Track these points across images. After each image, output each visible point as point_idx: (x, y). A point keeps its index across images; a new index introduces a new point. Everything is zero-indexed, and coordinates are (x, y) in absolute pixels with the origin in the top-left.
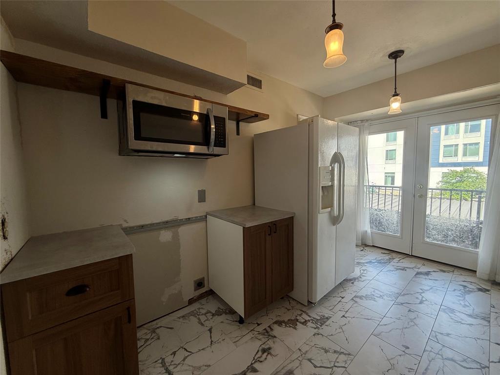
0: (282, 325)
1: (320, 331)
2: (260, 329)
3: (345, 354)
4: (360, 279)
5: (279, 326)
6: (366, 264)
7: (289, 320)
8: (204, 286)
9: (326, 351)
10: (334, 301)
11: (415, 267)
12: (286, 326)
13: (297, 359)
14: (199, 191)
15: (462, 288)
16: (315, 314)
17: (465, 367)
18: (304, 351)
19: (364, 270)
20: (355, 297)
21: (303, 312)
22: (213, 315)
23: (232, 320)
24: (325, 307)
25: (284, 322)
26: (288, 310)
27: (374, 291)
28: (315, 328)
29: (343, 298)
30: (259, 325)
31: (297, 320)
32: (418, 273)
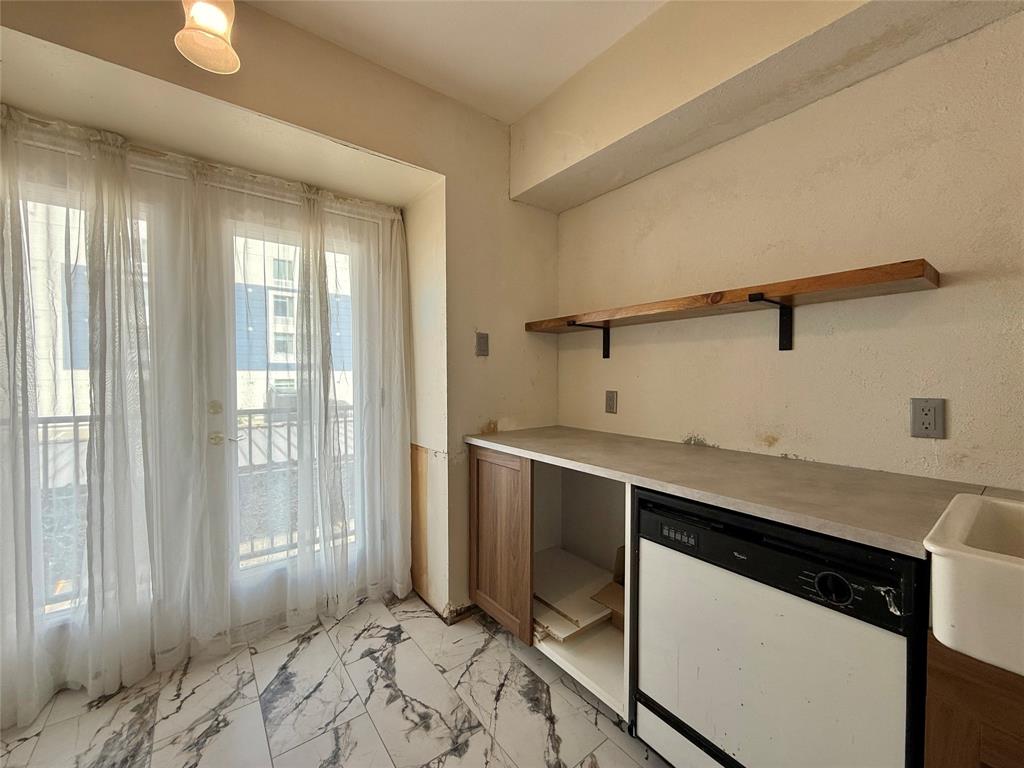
11: (241, 684)
32: (267, 703)
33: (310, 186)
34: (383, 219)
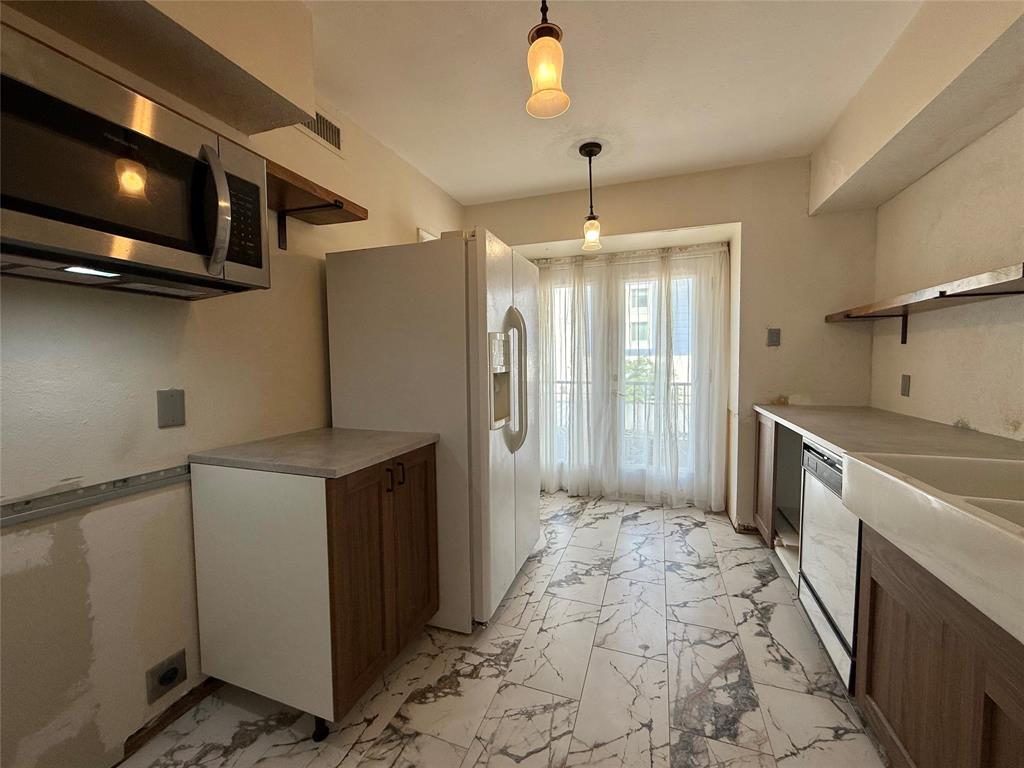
0: (426, 698)
1: (509, 678)
2: (377, 730)
3: (563, 705)
4: (549, 550)
5: (422, 703)
6: (550, 522)
7: (440, 680)
8: (185, 678)
9: (530, 715)
10: (517, 605)
11: (617, 511)
12: (436, 696)
13: (478, 762)
14: (160, 394)
15: (677, 528)
16: (490, 645)
17: (716, 647)
18: (486, 737)
19: (551, 533)
20: (551, 585)
21: (465, 649)
22: (227, 751)
23: (293, 741)
24: (506, 624)
25: (430, 689)
26: (434, 657)
27: (575, 567)
28: (497, 676)
29: (530, 595)
30: (369, 722)
31: (457, 673)
32: (624, 519)
33: (663, 249)
34: (714, 254)
